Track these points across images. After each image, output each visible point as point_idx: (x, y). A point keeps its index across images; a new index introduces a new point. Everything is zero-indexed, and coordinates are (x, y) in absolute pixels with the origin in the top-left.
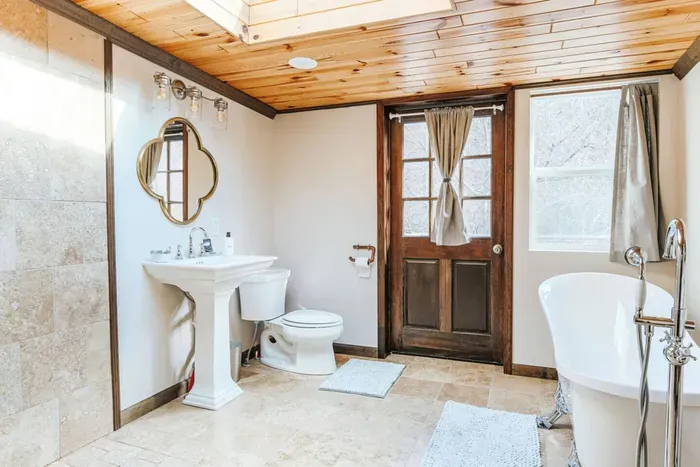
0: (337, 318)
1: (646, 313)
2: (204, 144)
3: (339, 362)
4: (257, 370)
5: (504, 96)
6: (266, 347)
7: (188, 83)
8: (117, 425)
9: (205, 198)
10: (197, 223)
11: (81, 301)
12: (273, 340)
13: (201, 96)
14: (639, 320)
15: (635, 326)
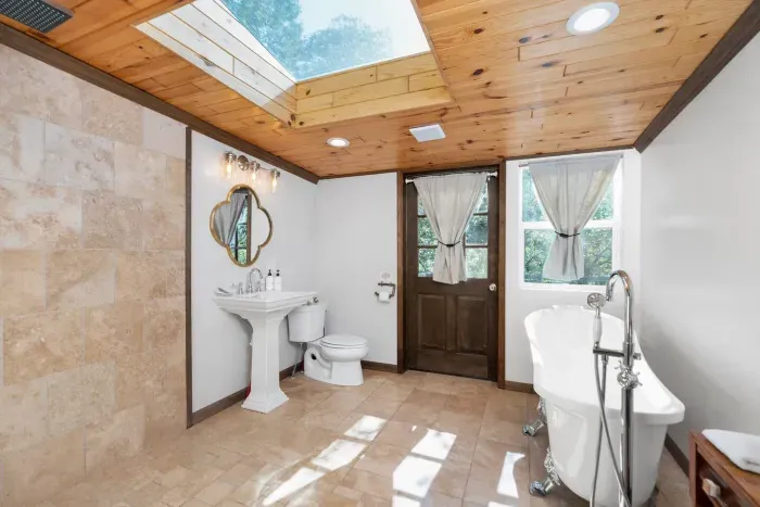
0: (362, 342)
1: (603, 346)
2: (262, 204)
3: (365, 376)
4: (300, 381)
5: (498, 166)
6: (309, 362)
7: (250, 158)
8: (190, 424)
9: (263, 245)
10: (255, 265)
11: (164, 327)
12: (314, 358)
13: (258, 167)
14: (597, 351)
15: (593, 355)
